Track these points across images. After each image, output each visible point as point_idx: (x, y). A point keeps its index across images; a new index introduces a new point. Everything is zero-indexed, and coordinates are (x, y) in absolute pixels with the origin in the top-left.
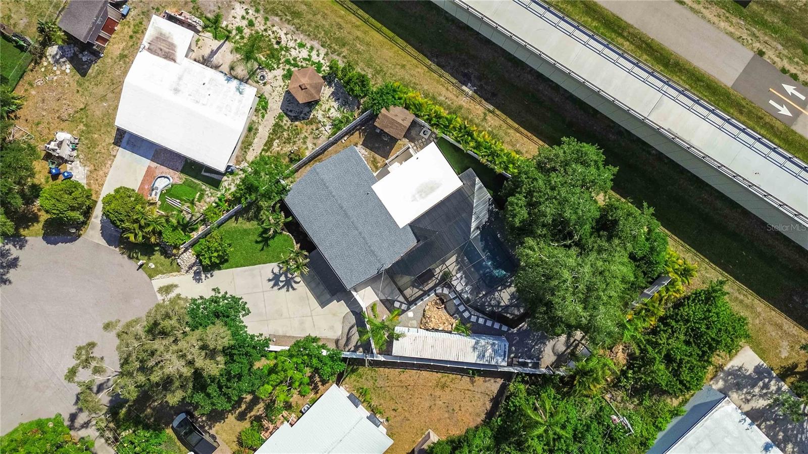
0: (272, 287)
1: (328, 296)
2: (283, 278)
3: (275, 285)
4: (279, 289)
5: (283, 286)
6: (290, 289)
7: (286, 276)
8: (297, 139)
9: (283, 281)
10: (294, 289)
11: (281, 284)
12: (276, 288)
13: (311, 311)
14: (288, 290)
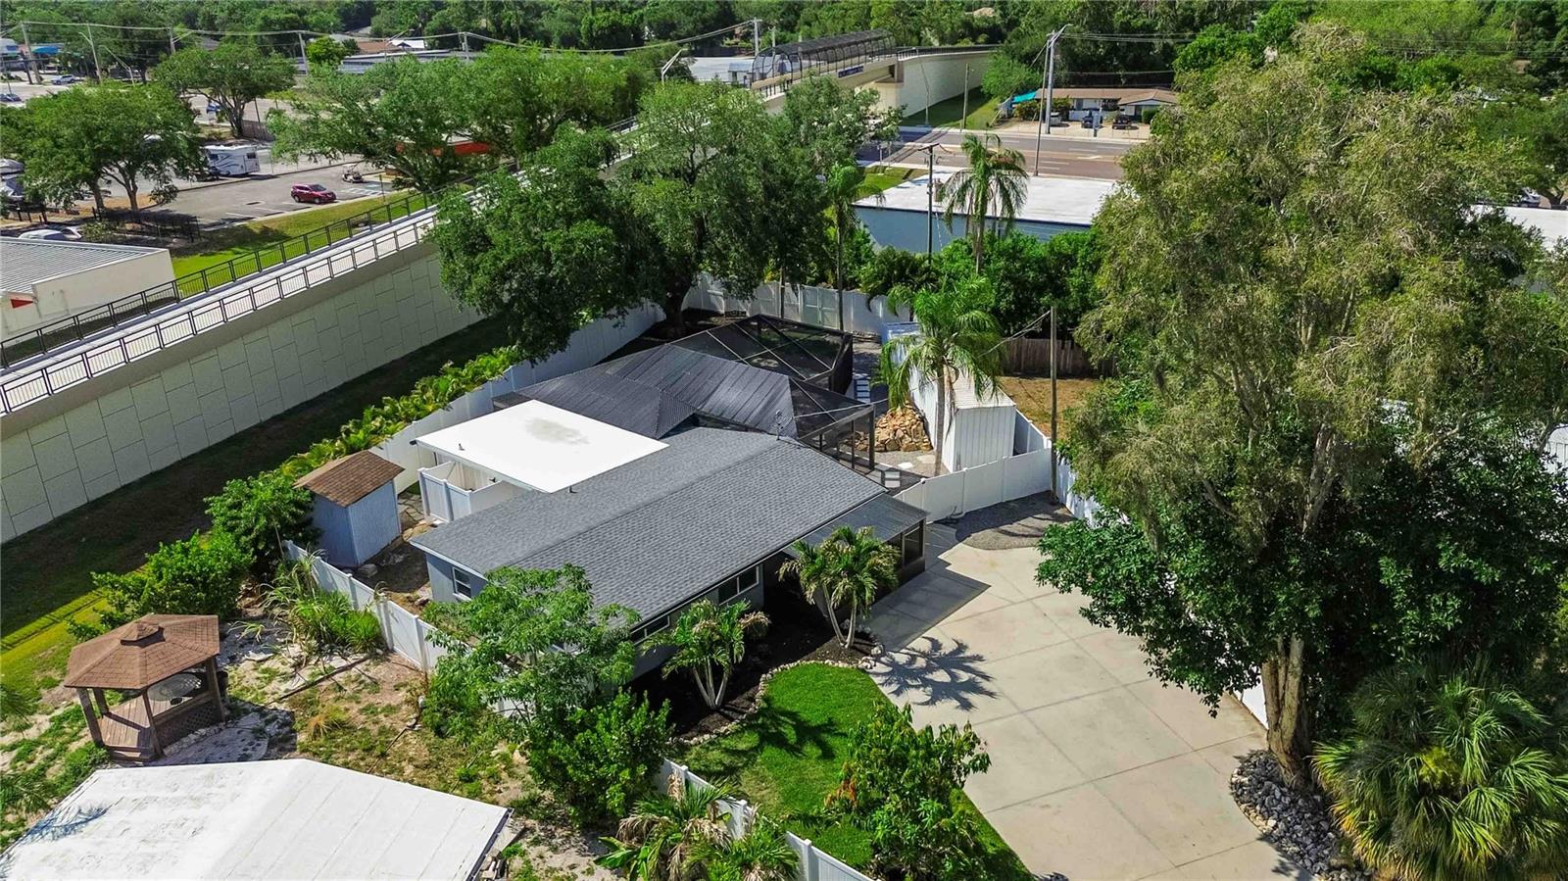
0: (991, 694)
1: (940, 582)
2: (941, 676)
3: (980, 691)
4: (986, 678)
5: (968, 670)
6: (968, 653)
7: (929, 669)
8: (375, 729)
9: (953, 676)
10: (961, 647)
11: (964, 676)
12: (985, 685)
13: (1013, 603)
14: (979, 658)
